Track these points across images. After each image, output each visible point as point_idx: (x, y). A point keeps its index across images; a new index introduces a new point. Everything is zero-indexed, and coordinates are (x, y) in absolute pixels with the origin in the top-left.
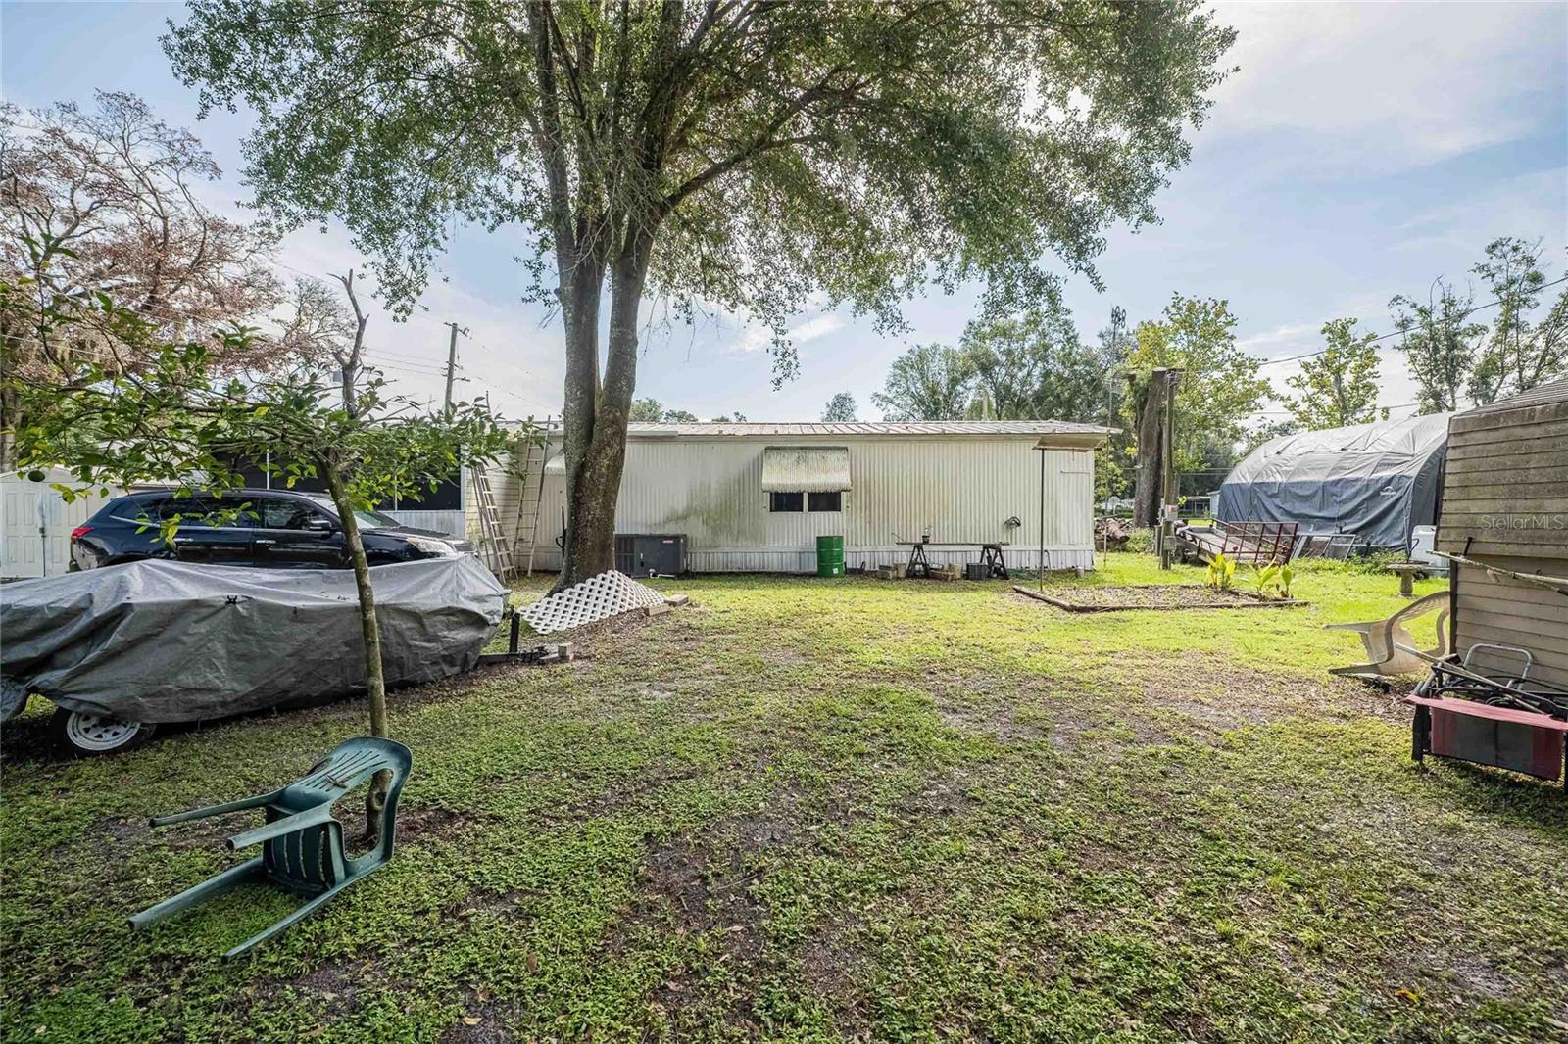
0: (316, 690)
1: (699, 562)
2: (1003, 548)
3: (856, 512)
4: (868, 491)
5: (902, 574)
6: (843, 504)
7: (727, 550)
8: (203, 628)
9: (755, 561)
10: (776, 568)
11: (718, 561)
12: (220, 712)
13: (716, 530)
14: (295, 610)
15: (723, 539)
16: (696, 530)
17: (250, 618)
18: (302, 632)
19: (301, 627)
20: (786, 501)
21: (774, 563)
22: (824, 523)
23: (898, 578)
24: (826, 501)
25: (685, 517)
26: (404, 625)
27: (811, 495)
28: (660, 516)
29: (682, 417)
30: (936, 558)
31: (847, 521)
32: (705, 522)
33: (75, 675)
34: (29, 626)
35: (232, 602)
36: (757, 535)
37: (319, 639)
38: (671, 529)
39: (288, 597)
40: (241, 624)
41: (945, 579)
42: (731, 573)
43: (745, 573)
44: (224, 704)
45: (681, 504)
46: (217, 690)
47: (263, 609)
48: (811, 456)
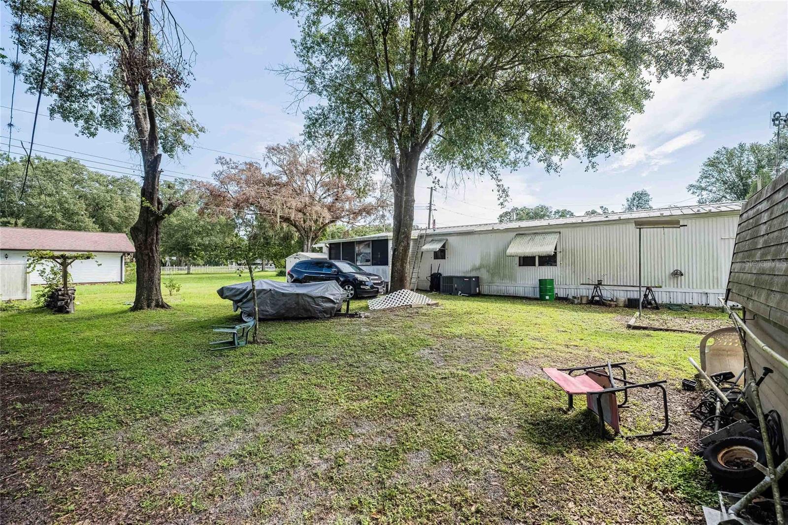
0: (290, 315)
1: (485, 289)
2: (653, 289)
3: (566, 267)
4: (573, 255)
5: (584, 301)
6: (558, 263)
7: (498, 284)
8: (265, 296)
9: (511, 290)
10: (522, 294)
11: (495, 288)
12: (270, 317)
13: (493, 275)
14: (283, 293)
15: (496, 279)
16: (484, 275)
17: (274, 295)
18: (285, 299)
19: (284, 298)
20: (527, 261)
21: (521, 292)
22: (546, 272)
23: (581, 304)
24: (549, 260)
25: (479, 269)
26: (309, 300)
27: (540, 257)
28: (469, 268)
29: (563, 214)
30: (606, 293)
31: (561, 271)
32: (488, 271)
33: (243, 304)
34: (238, 293)
35: (270, 290)
36: (512, 278)
37: (289, 302)
38: (472, 274)
39: (284, 290)
40: (272, 295)
41: (610, 306)
42: (500, 296)
43: (506, 296)
44: (270, 315)
45: (477, 263)
46: (267, 311)
47: (276, 292)
48: (538, 238)
